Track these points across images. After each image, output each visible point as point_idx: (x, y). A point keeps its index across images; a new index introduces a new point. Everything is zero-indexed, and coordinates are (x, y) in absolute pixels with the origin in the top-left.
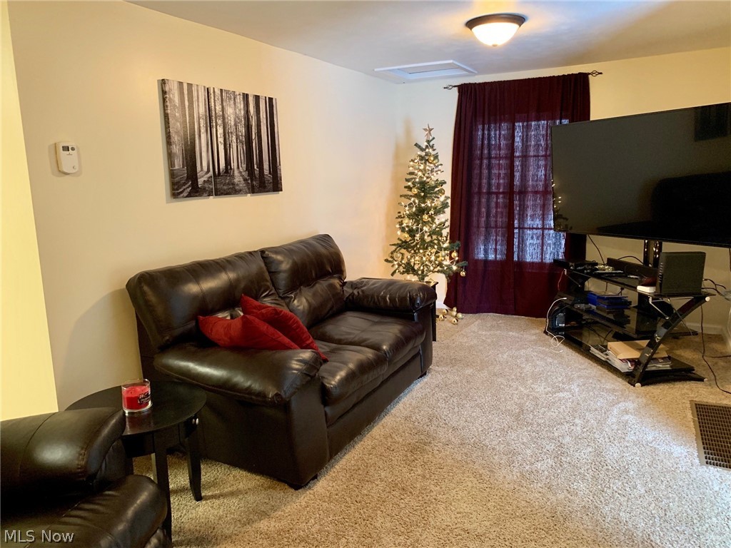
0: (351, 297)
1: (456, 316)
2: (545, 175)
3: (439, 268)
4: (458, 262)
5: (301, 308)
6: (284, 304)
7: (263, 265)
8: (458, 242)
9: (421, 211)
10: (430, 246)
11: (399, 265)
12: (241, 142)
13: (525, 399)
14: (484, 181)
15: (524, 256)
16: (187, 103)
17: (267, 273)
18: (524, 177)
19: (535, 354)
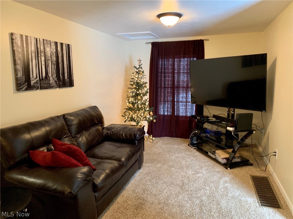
0: (107, 135)
1: (152, 139)
2: (187, 80)
3: (145, 119)
4: (152, 116)
5: (83, 142)
6: (74, 141)
7: (64, 122)
8: (152, 108)
9: (137, 95)
10: (141, 110)
11: (128, 118)
12: (54, 64)
13: (184, 178)
14: (163, 82)
15: (179, 113)
16: (25, 45)
17: (66, 126)
18: (178, 81)
19: (186, 155)
